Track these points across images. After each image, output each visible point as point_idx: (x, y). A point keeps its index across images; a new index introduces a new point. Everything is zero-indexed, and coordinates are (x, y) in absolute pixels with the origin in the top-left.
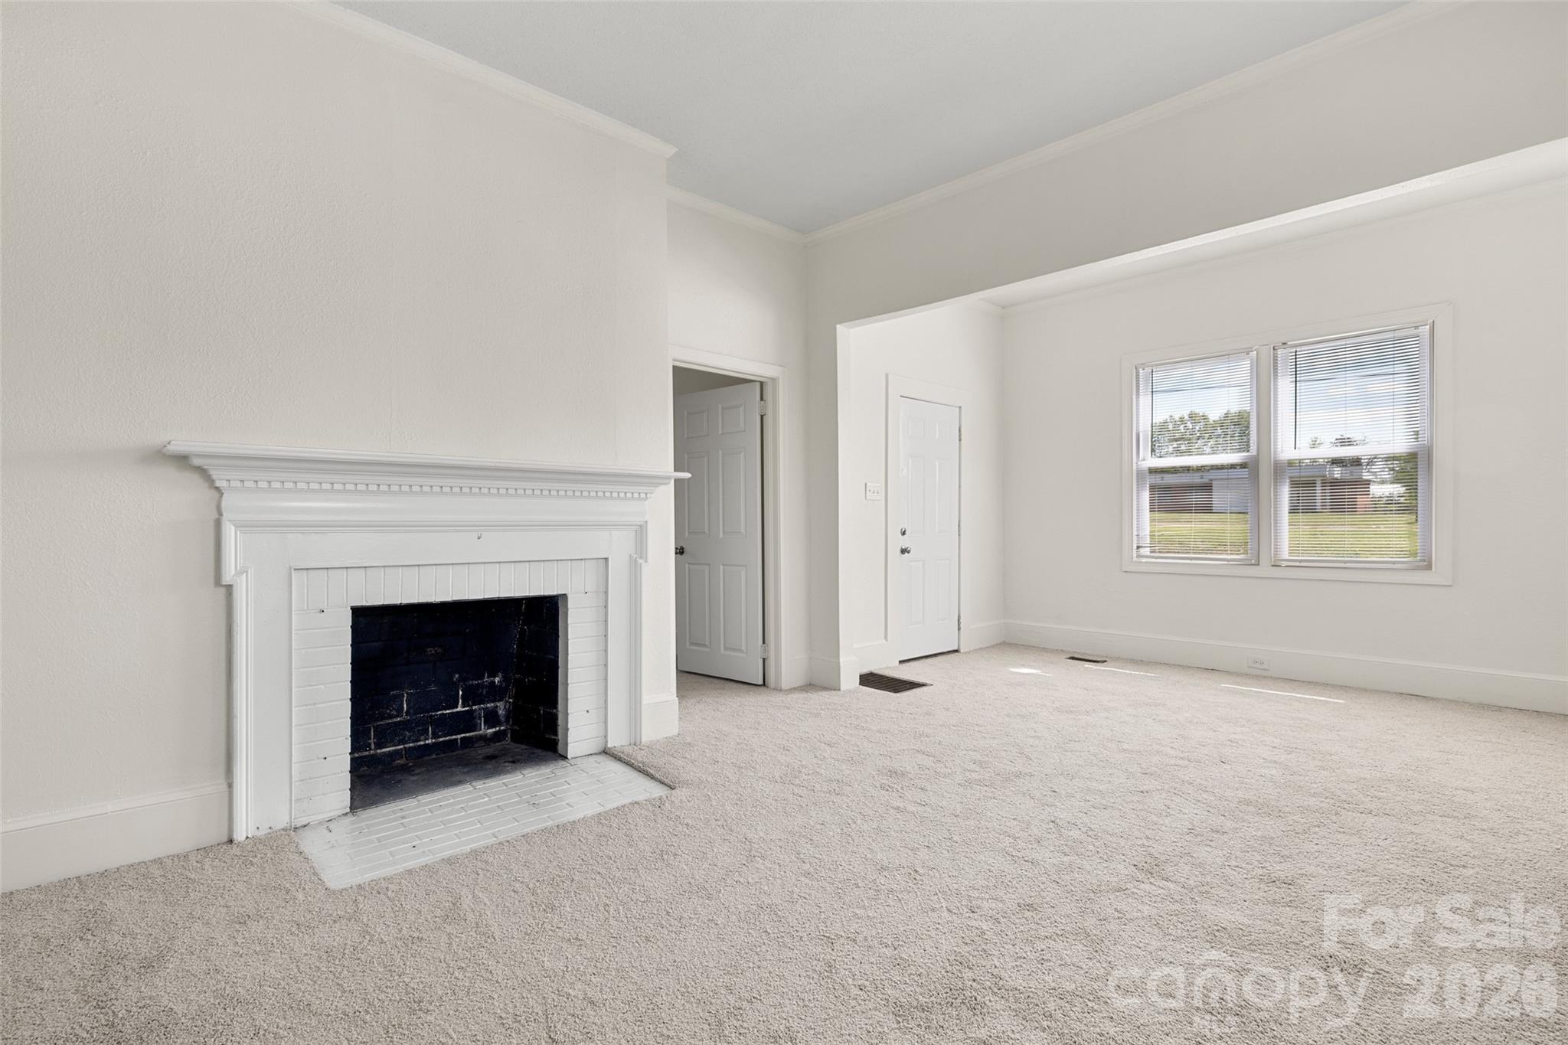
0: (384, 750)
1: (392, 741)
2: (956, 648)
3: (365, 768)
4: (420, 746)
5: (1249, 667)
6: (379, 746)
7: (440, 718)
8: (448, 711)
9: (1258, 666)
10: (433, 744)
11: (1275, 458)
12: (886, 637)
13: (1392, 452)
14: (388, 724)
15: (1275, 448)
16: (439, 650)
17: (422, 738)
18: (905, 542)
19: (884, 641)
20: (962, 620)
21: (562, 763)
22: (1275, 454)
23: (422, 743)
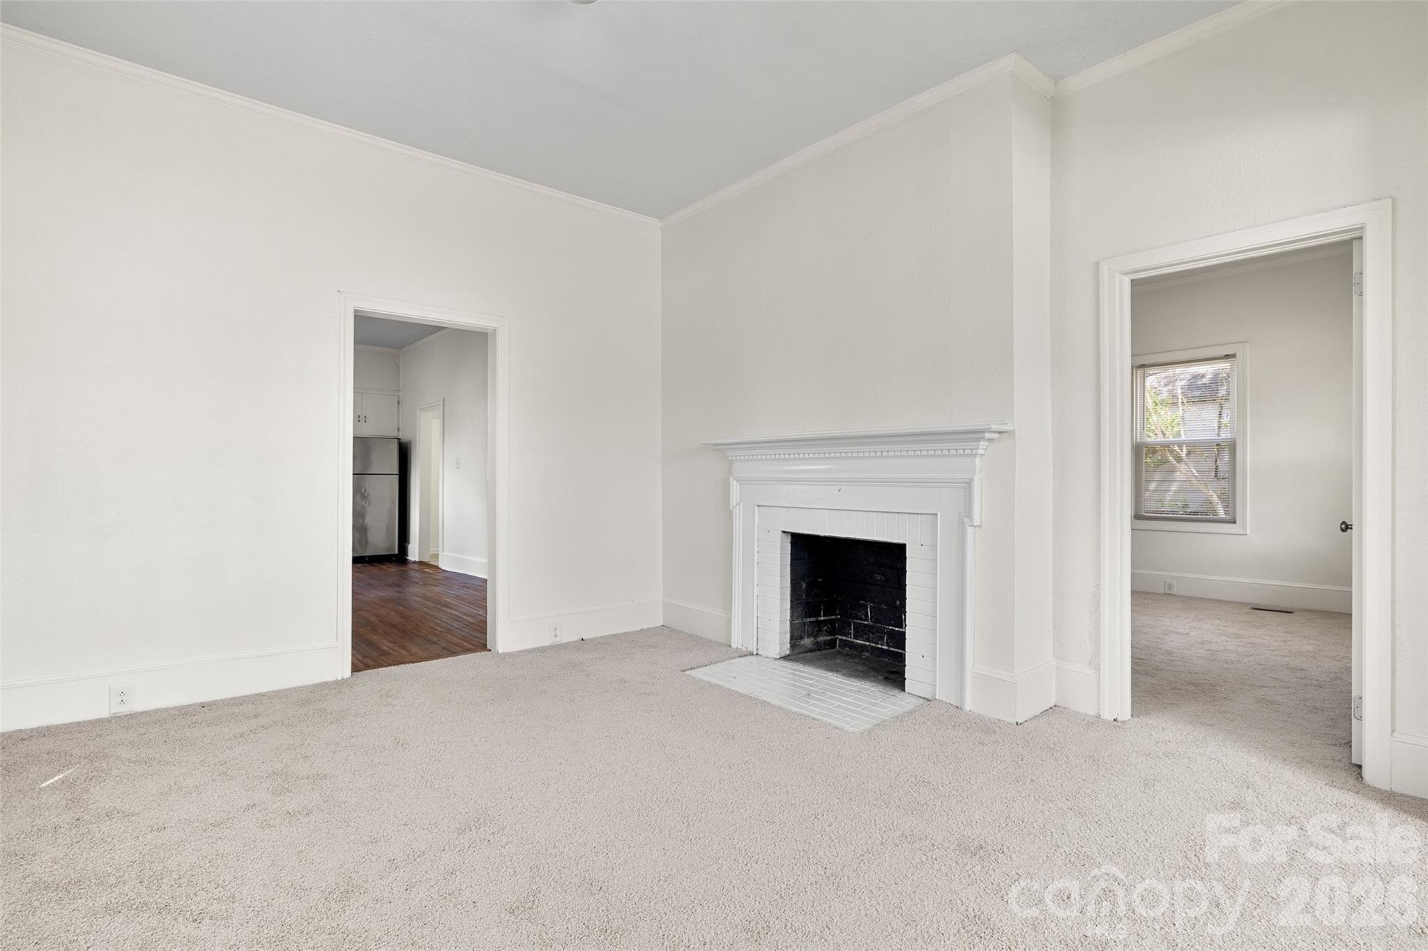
0: (858, 641)
1: (862, 637)
3: (848, 649)
4: (878, 648)
6: (856, 638)
7: (890, 632)
8: (897, 629)
10: (887, 650)
14: (861, 623)
16: (883, 578)
17: (880, 642)
21: (896, 692)
23: (880, 646)
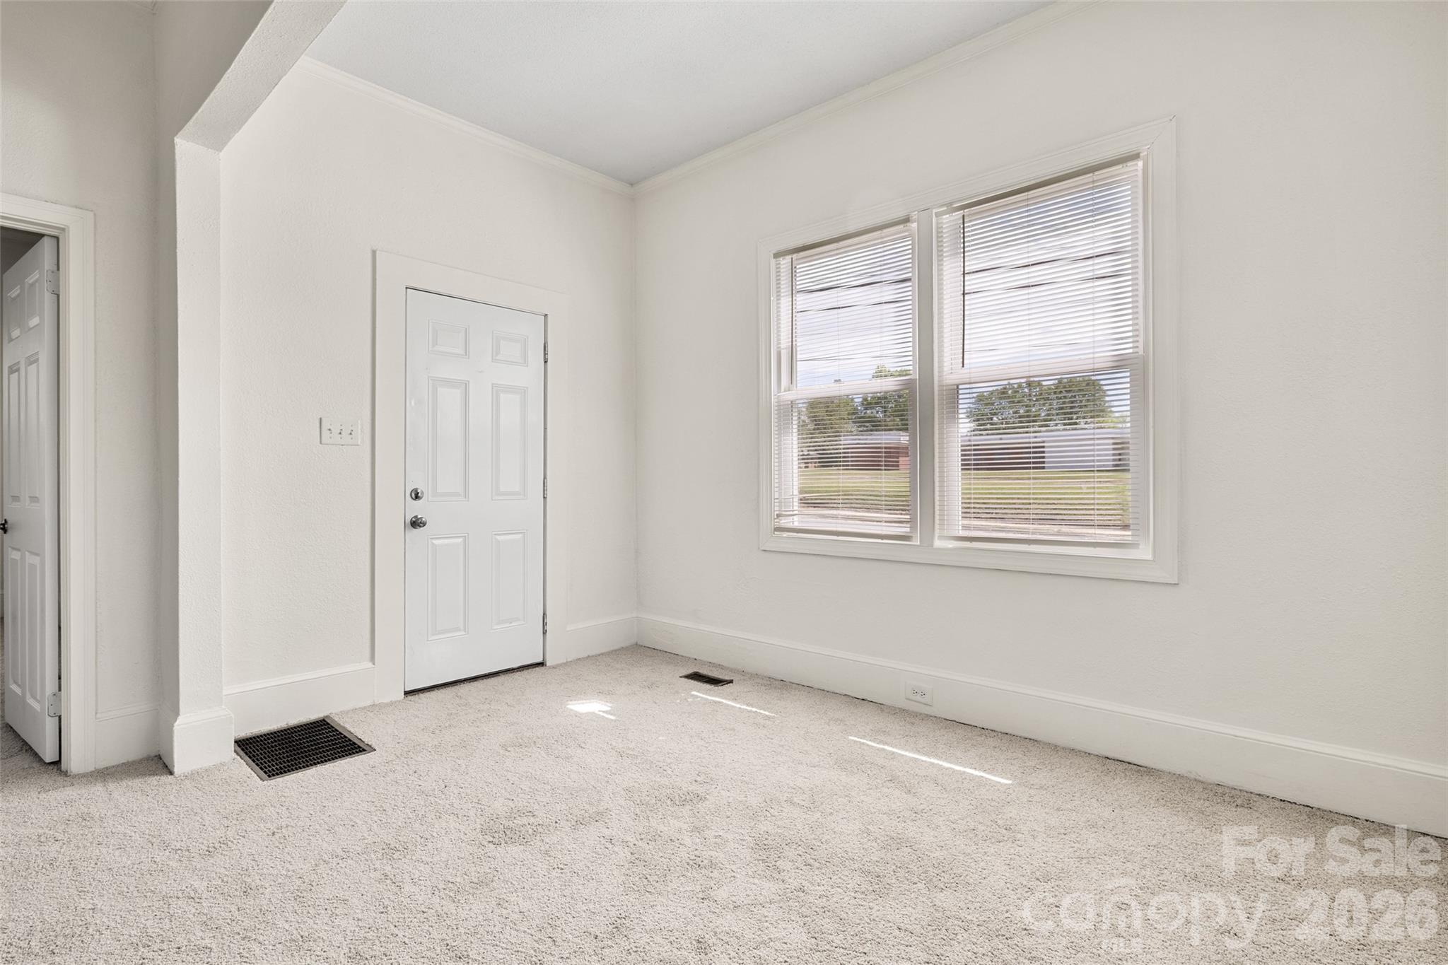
2: (540, 660)
5: (907, 699)
9: (918, 698)
11: (939, 381)
12: (372, 659)
13: (1091, 367)
15: (941, 367)
18: (416, 509)
19: (370, 665)
20: (548, 620)
22: (940, 377)
